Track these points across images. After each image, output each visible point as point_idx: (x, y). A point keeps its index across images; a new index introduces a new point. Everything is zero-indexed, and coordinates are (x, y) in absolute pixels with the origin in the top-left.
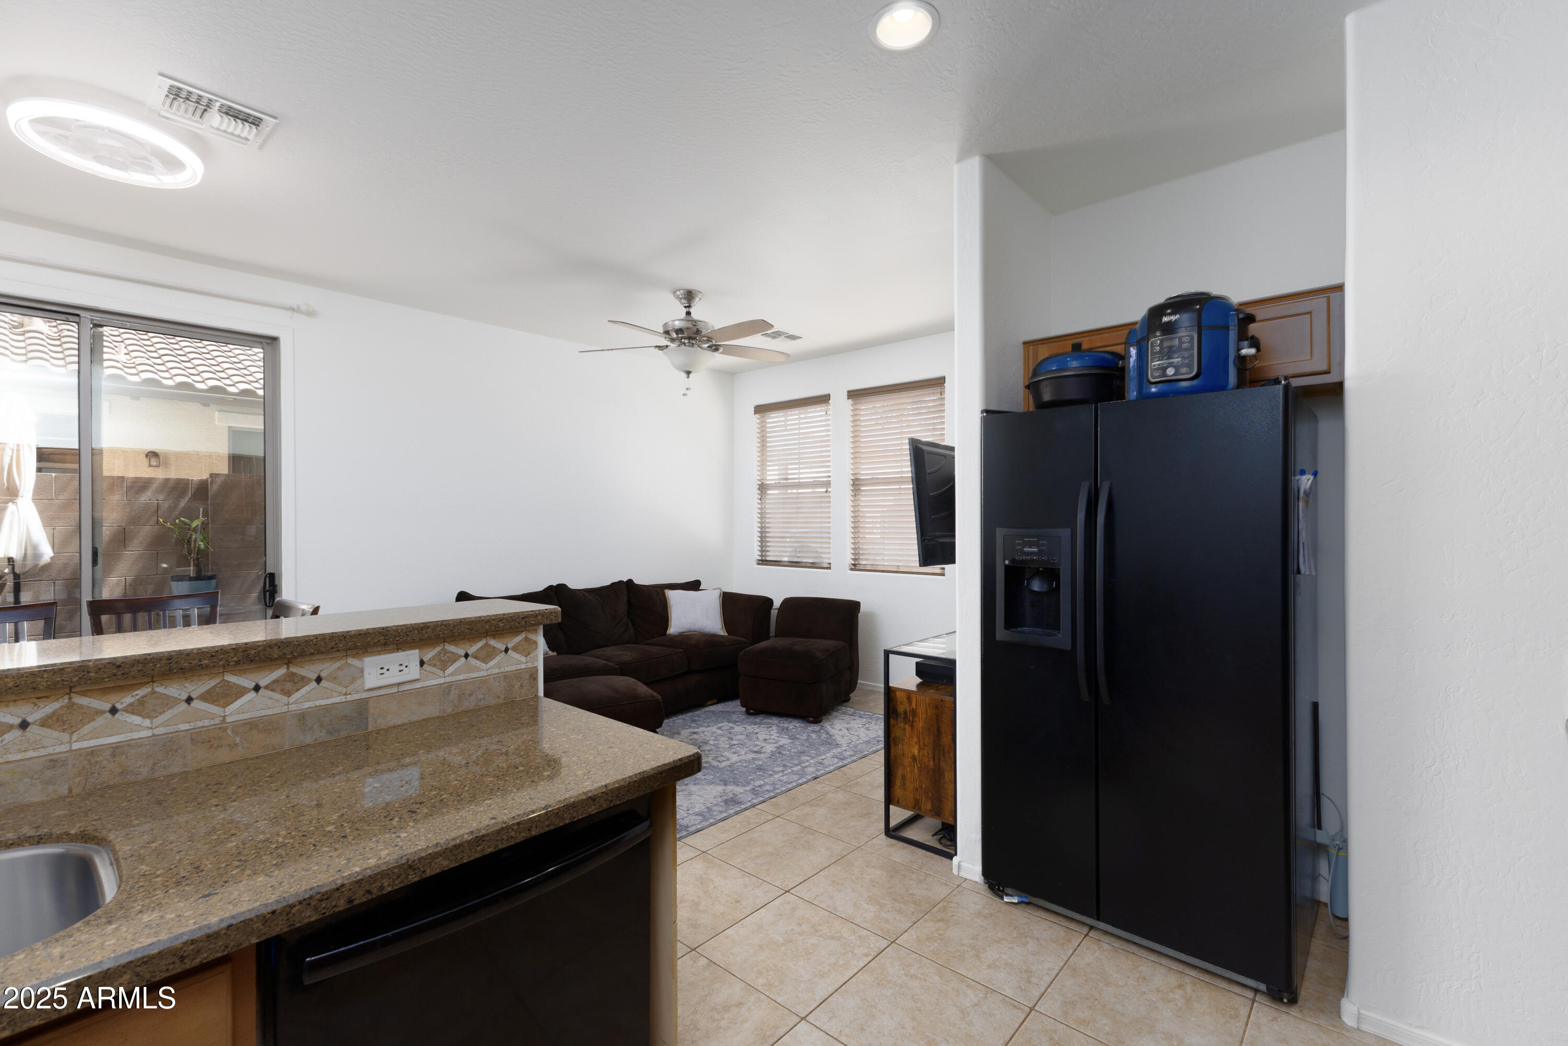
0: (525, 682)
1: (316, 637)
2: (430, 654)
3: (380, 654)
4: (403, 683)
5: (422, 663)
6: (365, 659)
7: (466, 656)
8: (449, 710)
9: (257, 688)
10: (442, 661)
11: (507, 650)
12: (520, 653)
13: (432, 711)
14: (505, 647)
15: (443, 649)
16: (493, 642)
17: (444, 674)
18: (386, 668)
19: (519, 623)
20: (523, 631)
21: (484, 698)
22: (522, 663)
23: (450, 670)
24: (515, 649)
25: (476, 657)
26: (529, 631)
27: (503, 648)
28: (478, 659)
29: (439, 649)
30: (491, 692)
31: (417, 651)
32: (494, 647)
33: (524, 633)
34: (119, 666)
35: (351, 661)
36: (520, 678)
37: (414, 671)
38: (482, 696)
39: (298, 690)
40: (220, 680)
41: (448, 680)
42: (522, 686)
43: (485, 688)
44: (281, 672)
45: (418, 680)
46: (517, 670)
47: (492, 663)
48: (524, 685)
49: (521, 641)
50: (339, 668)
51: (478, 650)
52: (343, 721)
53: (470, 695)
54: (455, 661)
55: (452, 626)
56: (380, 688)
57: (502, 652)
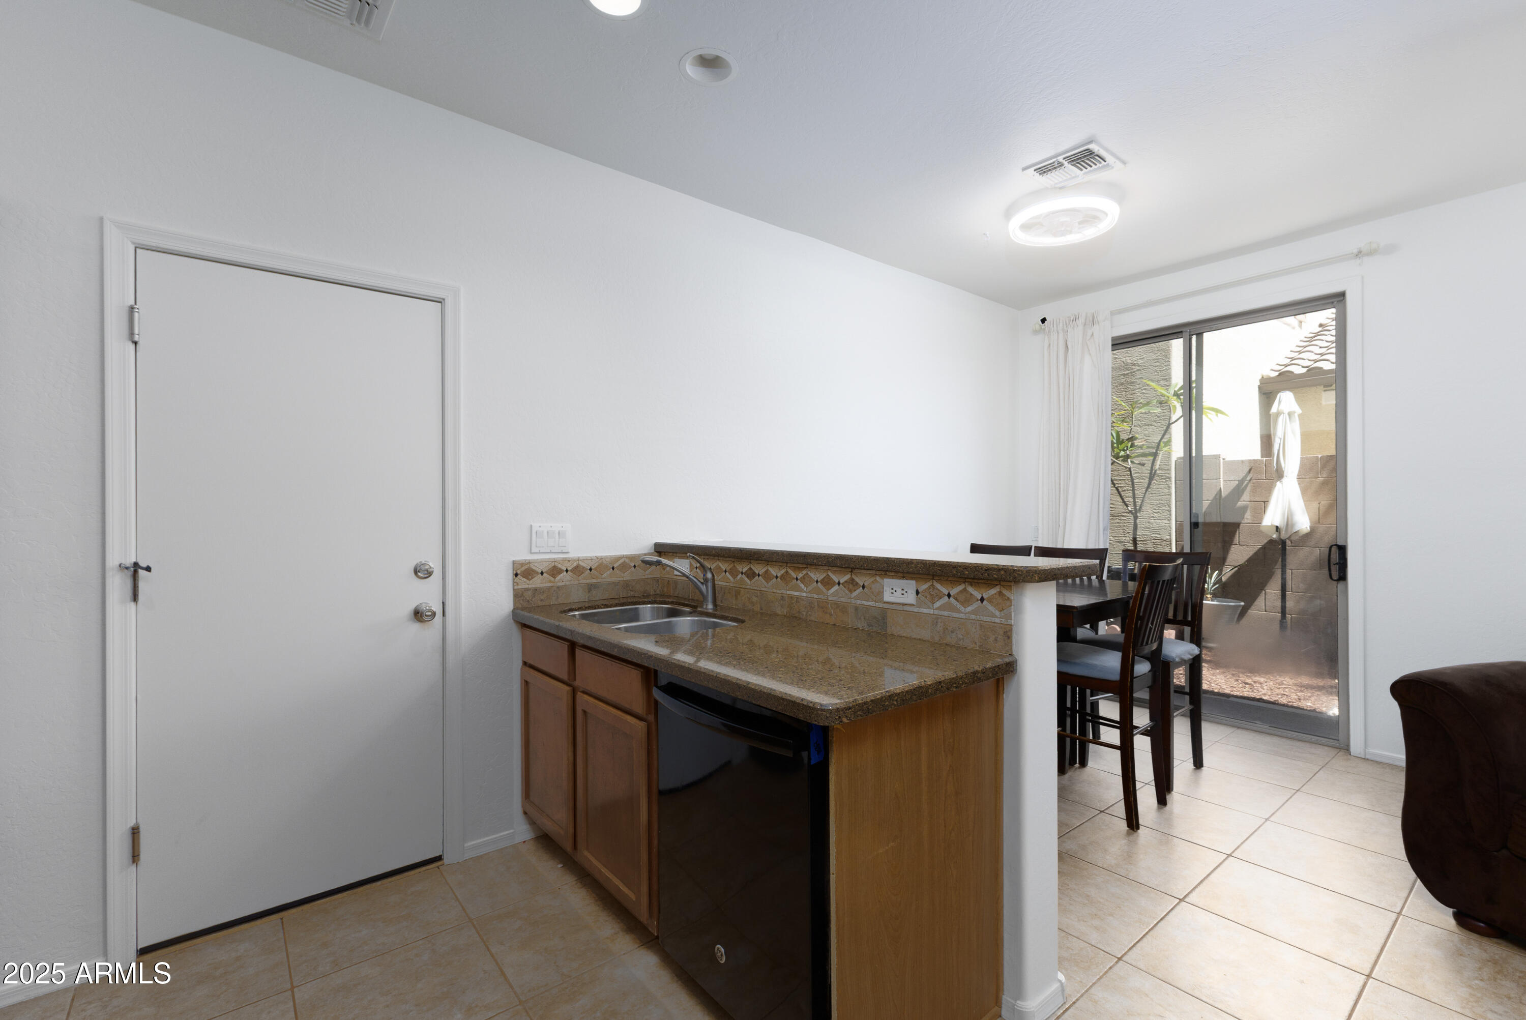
0: (999, 637)
1: (855, 556)
2: (924, 587)
3: (893, 578)
4: (906, 605)
5: (917, 593)
6: (885, 579)
7: (949, 596)
8: (937, 639)
9: (839, 583)
10: (931, 595)
11: (982, 600)
12: (995, 607)
13: (925, 634)
14: (981, 596)
15: (932, 585)
16: (970, 589)
17: (933, 606)
18: (895, 589)
19: (982, 574)
20: (997, 585)
21: (963, 639)
22: (996, 617)
23: (938, 604)
24: (990, 600)
25: (956, 599)
26: (1003, 586)
27: (979, 597)
28: (958, 601)
29: (929, 584)
30: (969, 636)
31: (914, 582)
32: (971, 594)
33: (998, 587)
34: (791, 556)
35: (878, 578)
36: (995, 632)
37: (911, 598)
38: (961, 637)
39: (855, 590)
40: (825, 575)
41: (936, 612)
42: (996, 640)
43: (964, 630)
44: (847, 577)
45: (914, 605)
46: (991, 622)
47: (969, 609)
48: (998, 639)
49: (995, 594)
50: (872, 582)
51: (958, 593)
52: (874, 620)
53: (952, 632)
54: (941, 598)
55: (928, 565)
56: (893, 603)
57: (978, 600)
